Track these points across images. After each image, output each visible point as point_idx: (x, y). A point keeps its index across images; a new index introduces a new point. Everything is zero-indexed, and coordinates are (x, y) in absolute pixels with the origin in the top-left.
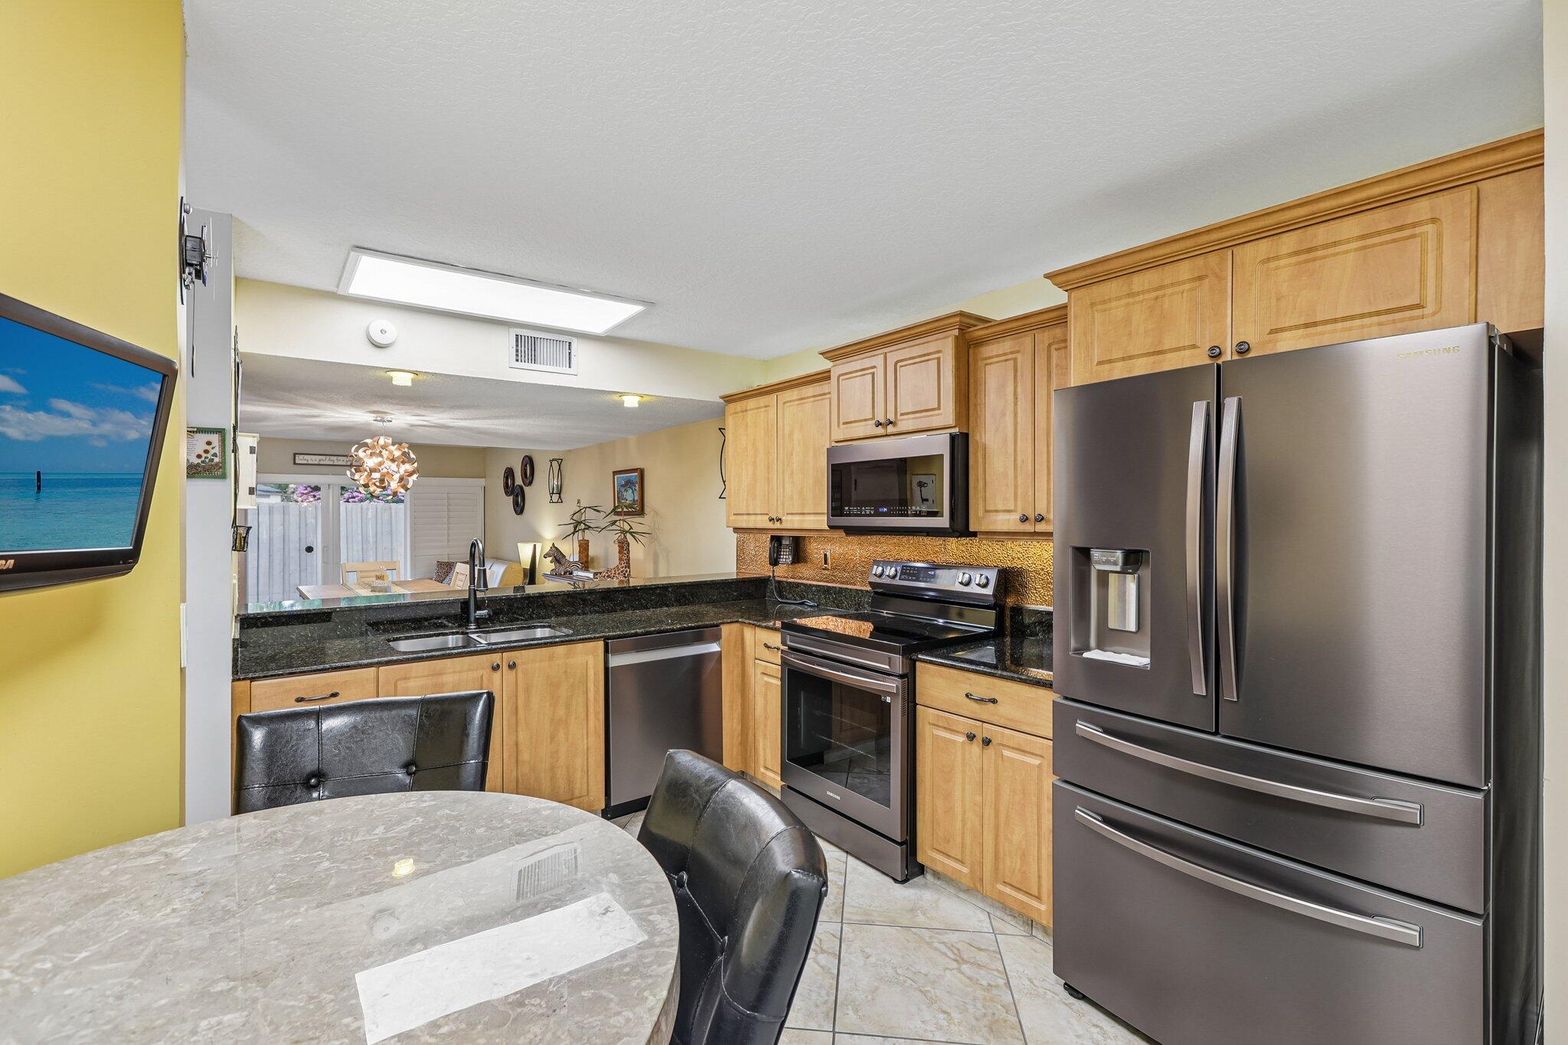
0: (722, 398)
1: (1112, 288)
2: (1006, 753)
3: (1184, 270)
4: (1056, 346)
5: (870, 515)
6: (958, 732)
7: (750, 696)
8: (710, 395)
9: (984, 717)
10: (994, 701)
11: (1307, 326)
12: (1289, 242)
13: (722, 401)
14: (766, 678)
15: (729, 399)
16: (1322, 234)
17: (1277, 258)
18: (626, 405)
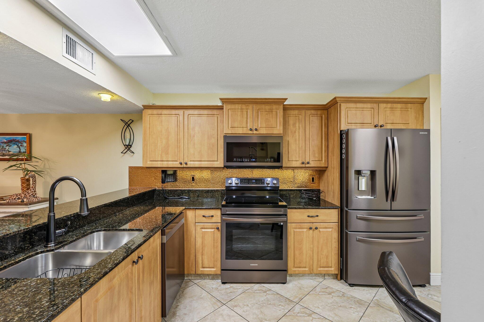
0: (143, 106)
1: (352, 105)
2: (321, 230)
3: (369, 105)
4: (312, 115)
5: (247, 162)
6: (304, 228)
7: (192, 240)
8: (139, 103)
9: (314, 221)
10: (317, 216)
11: (392, 123)
12: (389, 105)
13: (142, 107)
14: (203, 230)
15: (146, 107)
16: (395, 105)
17: (387, 108)
18: (103, 99)
